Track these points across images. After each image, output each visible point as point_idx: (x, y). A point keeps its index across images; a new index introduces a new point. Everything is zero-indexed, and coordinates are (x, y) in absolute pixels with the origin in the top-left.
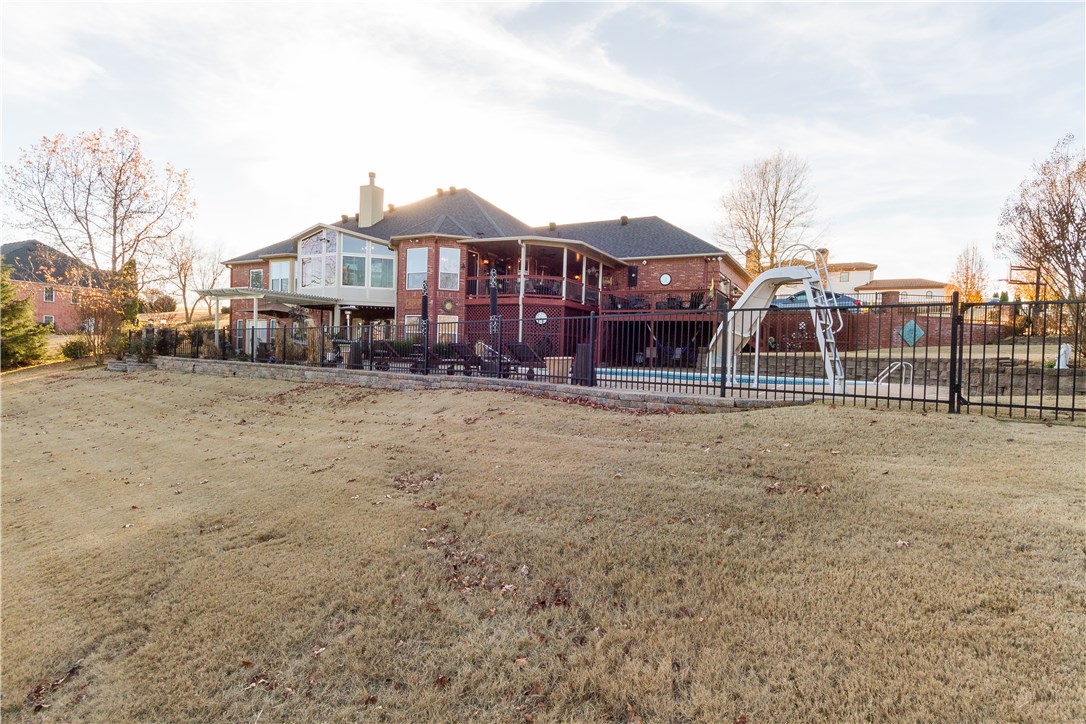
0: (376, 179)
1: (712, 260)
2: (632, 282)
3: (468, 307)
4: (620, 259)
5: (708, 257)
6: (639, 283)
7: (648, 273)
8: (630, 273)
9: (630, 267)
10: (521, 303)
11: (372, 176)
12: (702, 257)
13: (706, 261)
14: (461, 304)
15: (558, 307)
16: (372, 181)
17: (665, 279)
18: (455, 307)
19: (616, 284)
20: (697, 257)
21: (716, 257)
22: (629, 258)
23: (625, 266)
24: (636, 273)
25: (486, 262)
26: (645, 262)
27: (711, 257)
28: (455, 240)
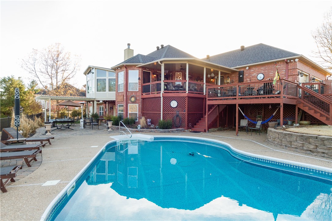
0: (130, 46)
1: (291, 62)
2: (241, 80)
3: (143, 99)
4: (232, 68)
5: (287, 60)
6: (245, 80)
7: (250, 74)
8: (240, 75)
9: (239, 72)
10: (161, 96)
11: (129, 45)
12: (284, 60)
13: (287, 63)
14: (139, 98)
15: (184, 97)
16: (129, 47)
17: (260, 77)
18: (136, 99)
19: (232, 82)
20: (281, 61)
21: (294, 59)
22: (238, 67)
23: (236, 72)
24: (243, 76)
25: (155, 76)
26: (247, 68)
27: (290, 60)
28: (135, 66)
